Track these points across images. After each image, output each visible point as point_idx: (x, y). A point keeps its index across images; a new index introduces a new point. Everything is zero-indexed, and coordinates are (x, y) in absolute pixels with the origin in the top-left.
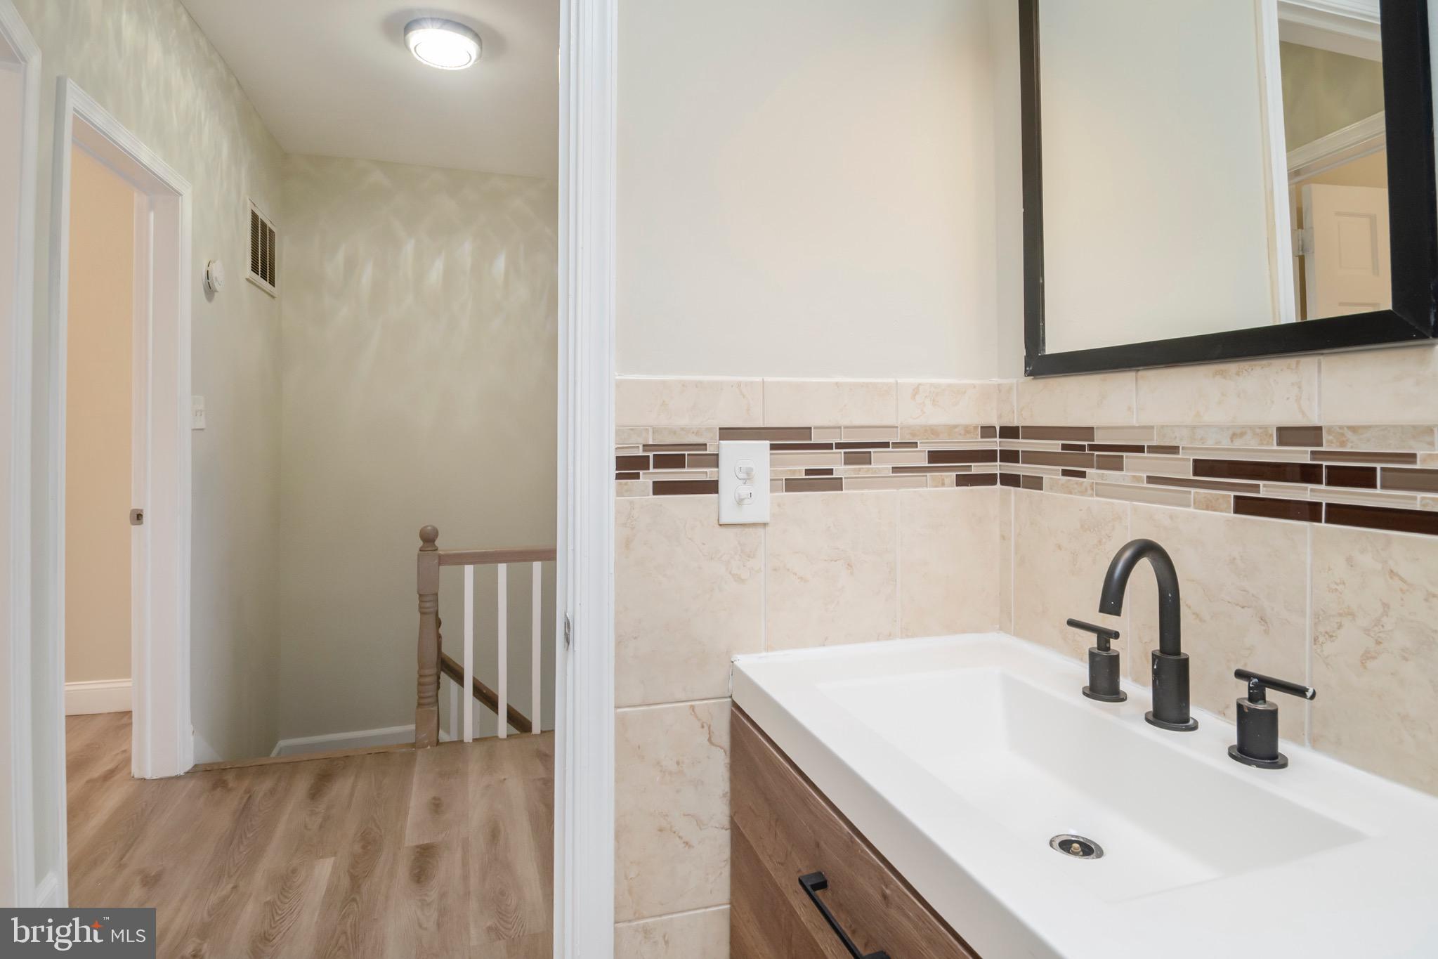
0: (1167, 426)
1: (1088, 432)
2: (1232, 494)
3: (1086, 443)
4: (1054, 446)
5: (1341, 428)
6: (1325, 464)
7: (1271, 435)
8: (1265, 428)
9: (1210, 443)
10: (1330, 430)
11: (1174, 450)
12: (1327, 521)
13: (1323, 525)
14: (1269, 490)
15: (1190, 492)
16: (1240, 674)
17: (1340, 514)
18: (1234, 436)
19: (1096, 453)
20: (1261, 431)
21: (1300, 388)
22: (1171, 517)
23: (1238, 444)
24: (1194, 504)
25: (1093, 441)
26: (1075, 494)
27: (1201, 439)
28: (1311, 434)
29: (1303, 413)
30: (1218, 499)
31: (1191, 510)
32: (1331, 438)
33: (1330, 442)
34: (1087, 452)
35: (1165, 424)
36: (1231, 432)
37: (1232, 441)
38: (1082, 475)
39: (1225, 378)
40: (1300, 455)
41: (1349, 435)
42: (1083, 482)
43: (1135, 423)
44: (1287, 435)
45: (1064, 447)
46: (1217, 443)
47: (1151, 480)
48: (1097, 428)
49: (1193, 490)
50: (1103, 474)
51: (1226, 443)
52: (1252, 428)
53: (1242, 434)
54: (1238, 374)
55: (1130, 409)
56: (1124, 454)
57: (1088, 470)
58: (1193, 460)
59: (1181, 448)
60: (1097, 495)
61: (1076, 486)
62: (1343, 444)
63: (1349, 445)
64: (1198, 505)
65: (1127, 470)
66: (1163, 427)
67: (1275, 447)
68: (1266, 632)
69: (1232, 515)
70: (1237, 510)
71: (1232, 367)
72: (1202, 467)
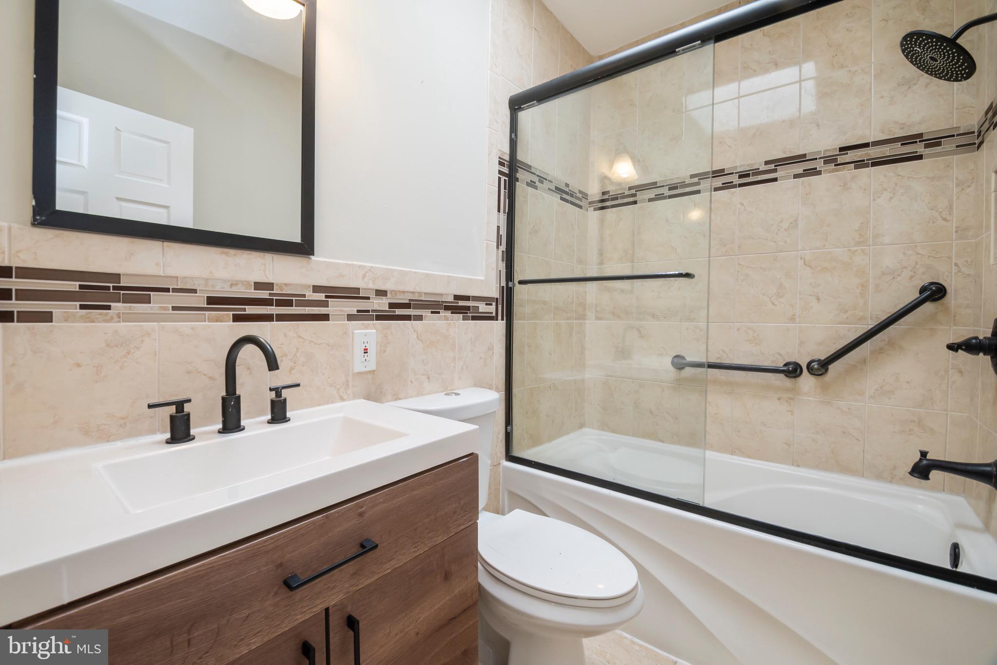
0: (188, 277)
1: (116, 277)
2: (231, 313)
3: (111, 285)
4: (73, 286)
5: (281, 284)
6: (275, 298)
7: (251, 285)
8: (248, 282)
9: (218, 288)
10: (277, 285)
11: (194, 291)
12: (276, 321)
13: (275, 322)
14: (250, 310)
15: (205, 314)
16: (271, 390)
17: (281, 318)
18: (232, 285)
19: (122, 292)
20: (246, 283)
21: (265, 266)
22: (192, 329)
23: (234, 289)
24: (208, 319)
25: (120, 283)
26: (99, 322)
27: (212, 286)
28: (269, 286)
29: (267, 277)
30: (223, 316)
31: (207, 323)
32: (277, 287)
33: (277, 289)
34: (111, 291)
35: (186, 276)
36: (230, 283)
37: (231, 287)
38: (108, 308)
39: (228, 256)
40: (264, 294)
41: (284, 287)
42: (108, 313)
43: (161, 274)
44: (258, 286)
45: (81, 287)
46: (222, 288)
47: (174, 308)
48: (123, 275)
49: (207, 313)
50: (130, 306)
51: (227, 288)
52: (242, 282)
53: (237, 284)
54: (235, 255)
55: (158, 264)
56: (152, 293)
57: (112, 304)
58: (207, 297)
59: (198, 290)
60: (124, 321)
61: (99, 316)
62: (282, 290)
63: (284, 290)
64: (210, 320)
65: (154, 303)
66: (185, 277)
67: (253, 291)
68: (250, 374)
69: (231, 323)
70: (234, 321)
71: (232, 252)
72: (211, 300)
